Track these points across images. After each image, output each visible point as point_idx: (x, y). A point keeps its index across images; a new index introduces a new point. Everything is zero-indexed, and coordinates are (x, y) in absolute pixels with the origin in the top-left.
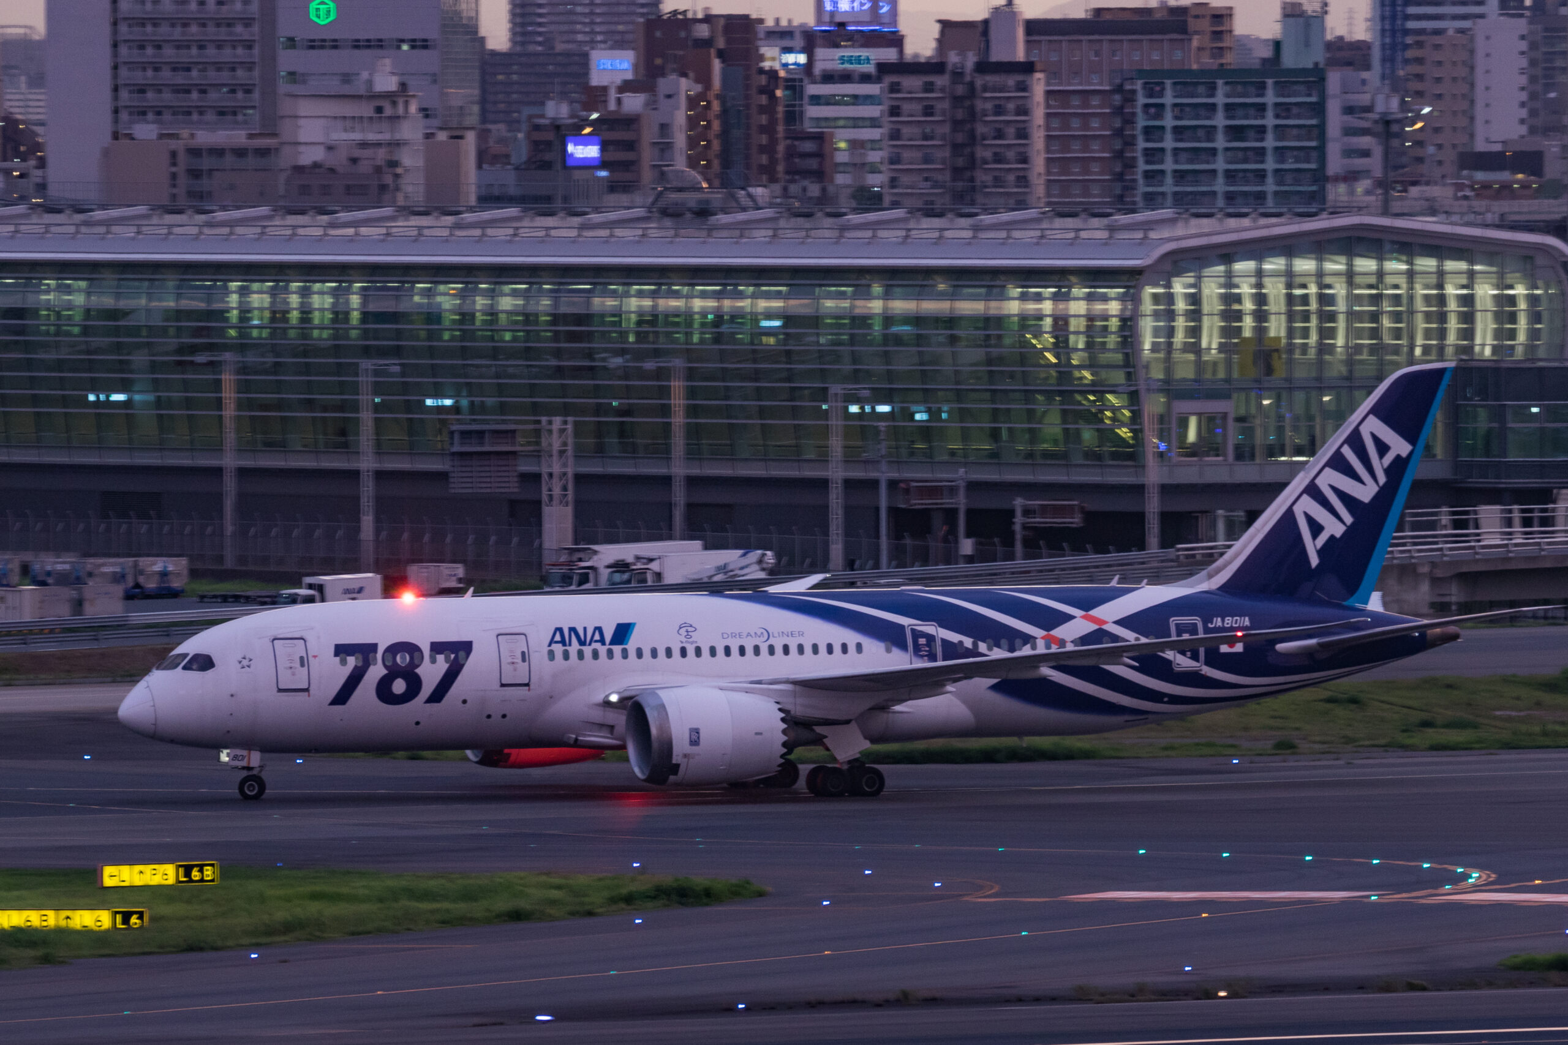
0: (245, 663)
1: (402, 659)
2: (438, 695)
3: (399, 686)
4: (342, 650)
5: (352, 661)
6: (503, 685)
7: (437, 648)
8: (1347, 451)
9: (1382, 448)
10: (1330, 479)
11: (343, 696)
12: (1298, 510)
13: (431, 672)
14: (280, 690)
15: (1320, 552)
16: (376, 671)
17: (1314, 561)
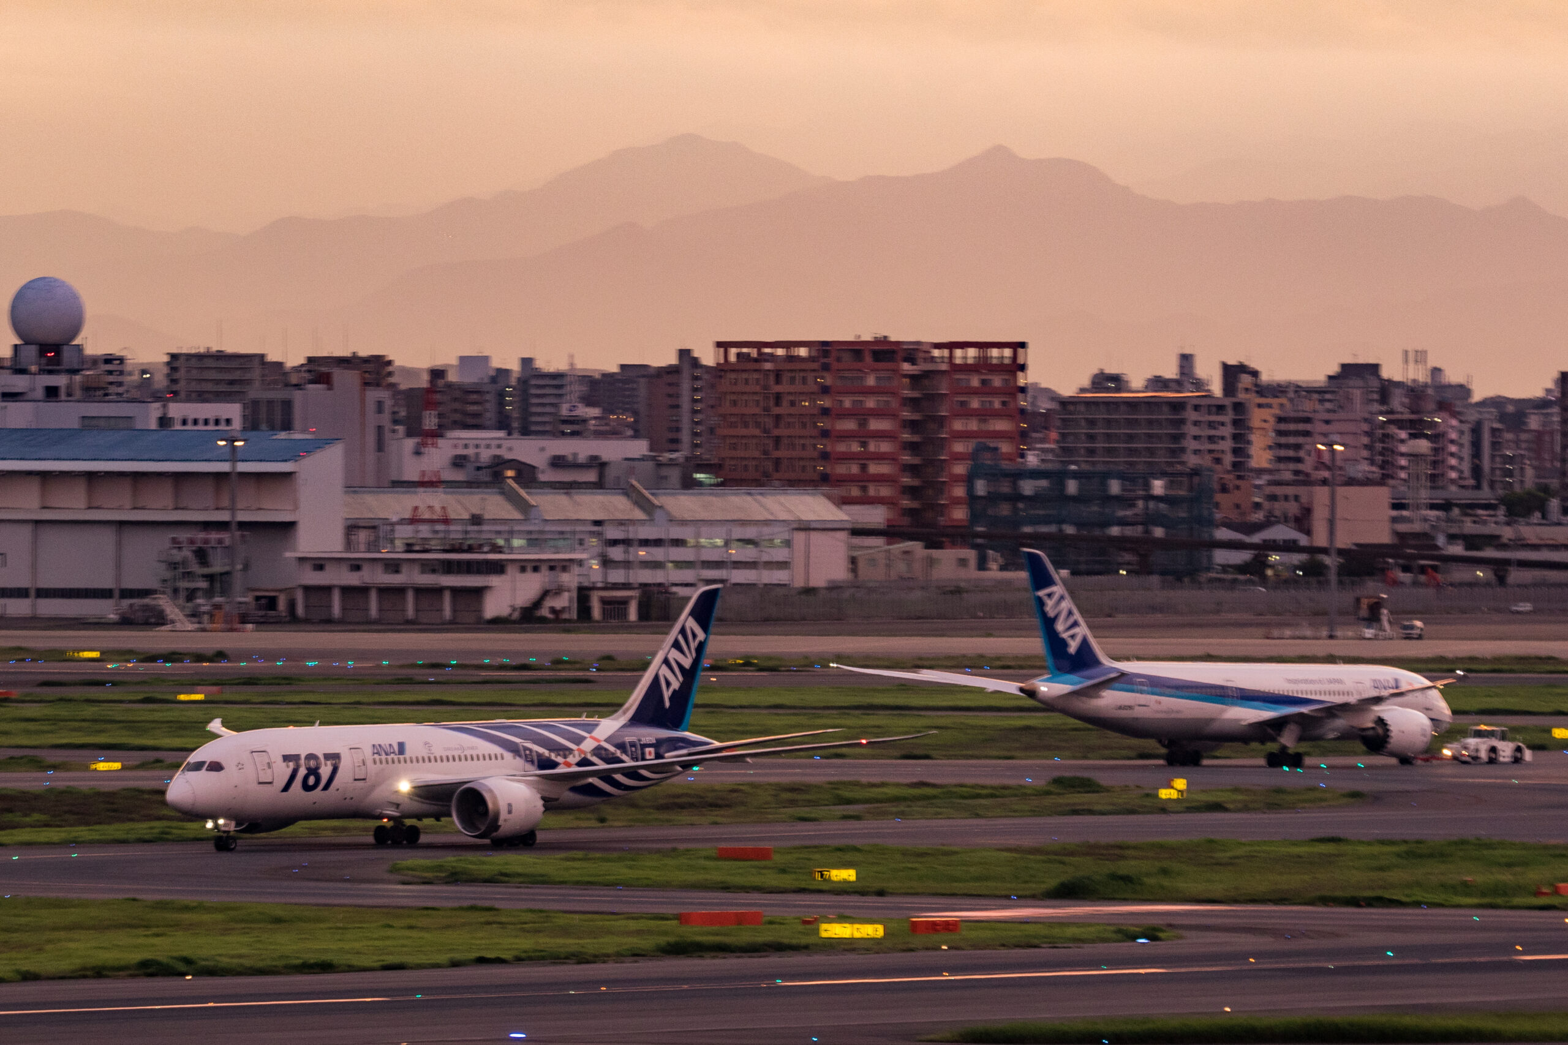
0: (240, 766)
1: (312, 763)
2: (326, 787)
3: (312, 780)
4: (286, 758)
5: (292, 765)
6: (355, 780)
7: (327, 757)
8: (681, 638)
9: (694, 636)
10: (674, 654)
11: (286, 788)
12: (661, 673)
13: (325, 771)
14: (260, 783)
15: (671, 699)
16: (302, 772)
17: (667, 704)
